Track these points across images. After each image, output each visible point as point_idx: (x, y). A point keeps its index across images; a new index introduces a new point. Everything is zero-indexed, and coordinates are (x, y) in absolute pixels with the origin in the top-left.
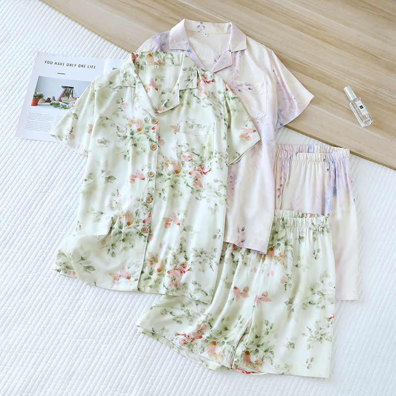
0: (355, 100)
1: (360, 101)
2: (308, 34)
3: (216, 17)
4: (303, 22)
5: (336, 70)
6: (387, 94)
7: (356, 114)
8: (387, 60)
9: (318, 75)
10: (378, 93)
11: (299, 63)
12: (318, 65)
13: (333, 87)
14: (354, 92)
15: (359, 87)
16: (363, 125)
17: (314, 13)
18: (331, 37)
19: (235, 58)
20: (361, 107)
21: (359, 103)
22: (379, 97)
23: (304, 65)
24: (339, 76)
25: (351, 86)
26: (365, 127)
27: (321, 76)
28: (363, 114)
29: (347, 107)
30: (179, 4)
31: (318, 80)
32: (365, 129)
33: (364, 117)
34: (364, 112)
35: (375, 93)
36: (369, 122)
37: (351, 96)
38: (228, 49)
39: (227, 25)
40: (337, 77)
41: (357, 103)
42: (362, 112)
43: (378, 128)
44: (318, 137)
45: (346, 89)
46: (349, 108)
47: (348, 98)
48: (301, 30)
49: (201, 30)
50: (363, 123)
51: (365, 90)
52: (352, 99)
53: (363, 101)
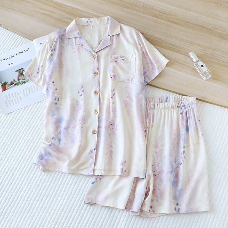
0: (197, 61)
1: (201, 62)
2: (161, 19)
3: (97, 14)
4: (158, 11)
5: (182, 42)
6: (221, 55)
7: (199, 71)
8: (219, 31)
9: (170, 46)
10: (214, 55)
11: (156, 39)
12: (170, 39)
13: (181, 54)
14: (197, 56)
15: (200, 52)
16: (204, 78)
17: (165, 4)
18: (178, 19)
19: (113, 40)
20: (202, 66)
21: (200, 63)
22: (215, 57)
23: (160, 40)
24: (185, 46)
25: (193, 51)
26: (207, 80)
27: (172, 47)
28: (204, 71)
29: (192, 67)
30: (73, 8)
31: (170, 50)
32: (206, 82)
33: (205, 73)
34: (205, 69)
35: (212, 55)
36: (209, 76)
37: (194, 58)
38: (108, 34)
39: (107, 18)
40: (184, 47)
41: (198, 63)
42: (203, 69)
43: (216, 79)
44: (172, 90)
45: (190, 54)
46: (194, 68)
47: (192, 61)
48: (157, 17)
49: (89, 24)
50: (204, 77)
51: (204, 54)
52: (195, 61)
53: (203, 61)
